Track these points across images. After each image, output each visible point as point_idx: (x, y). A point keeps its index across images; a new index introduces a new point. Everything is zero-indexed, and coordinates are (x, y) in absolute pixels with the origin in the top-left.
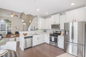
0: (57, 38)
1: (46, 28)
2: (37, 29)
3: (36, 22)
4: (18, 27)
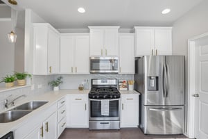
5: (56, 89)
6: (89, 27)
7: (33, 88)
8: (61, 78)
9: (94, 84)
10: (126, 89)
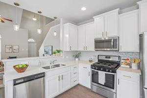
0: (114, 75)
1: (81, 49)
2: (59, 51)
3: (55, 34)
4: (16, 47)
5: (77, 59)
6: (93, 17)
7: (63, 58)
8: (80, 53)
9: (99, 59)
10: (129, 67)
